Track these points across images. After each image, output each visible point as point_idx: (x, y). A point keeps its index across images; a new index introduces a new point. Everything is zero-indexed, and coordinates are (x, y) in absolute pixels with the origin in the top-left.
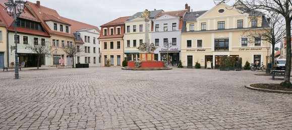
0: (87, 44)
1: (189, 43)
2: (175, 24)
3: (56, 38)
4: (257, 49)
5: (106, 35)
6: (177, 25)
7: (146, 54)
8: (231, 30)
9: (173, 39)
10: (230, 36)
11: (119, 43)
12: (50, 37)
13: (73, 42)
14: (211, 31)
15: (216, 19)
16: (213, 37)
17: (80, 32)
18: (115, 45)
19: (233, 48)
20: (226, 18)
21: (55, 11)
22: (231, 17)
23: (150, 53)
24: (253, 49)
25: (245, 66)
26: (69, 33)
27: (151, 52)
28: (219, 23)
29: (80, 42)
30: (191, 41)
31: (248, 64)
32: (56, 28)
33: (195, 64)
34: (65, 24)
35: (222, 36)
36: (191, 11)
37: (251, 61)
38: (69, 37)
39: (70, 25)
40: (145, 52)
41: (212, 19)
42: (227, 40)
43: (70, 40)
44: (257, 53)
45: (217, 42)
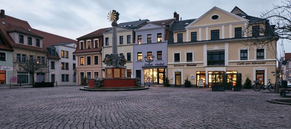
0: (64, 60)
1: (177, 57)
2: (161, 34)
3: (22, 52)
4: (261, 63)
5: (82, 49)
6: (163, 35)
7: (113, 69)
8: (227, 41)
9: (158, 52)
10: (226, 47)
11: (96, 58)
12: (13, 51)
13: (46, 57)
14: (203, 43)
15: (209, 27)
16: (205, 49)
17: (55, 47)
18: (93, 60)
19: (229, 62)
20: (220, 26)
21: (26, 23)
22: (227, 25)
23: (117, 68)
24: (254, 63)
25: (245, 84)
26: (41, 46)
27: (120, 66)
28: (213, 32)
29: (55, 57)
30: (179, 54)
31: (248, 82)
32: (22, 40)
33: (184, 82)
34: (35, 36)
35: (216, 48)
36: (180, 20)
37: (253, 79)
38: (40, 52)
39: (42, 38)
40: (112, 66)
41: (205, 27)
42: (222, 53)
43: (42, 55)
44: (260, 68)
45: (210, 54)
